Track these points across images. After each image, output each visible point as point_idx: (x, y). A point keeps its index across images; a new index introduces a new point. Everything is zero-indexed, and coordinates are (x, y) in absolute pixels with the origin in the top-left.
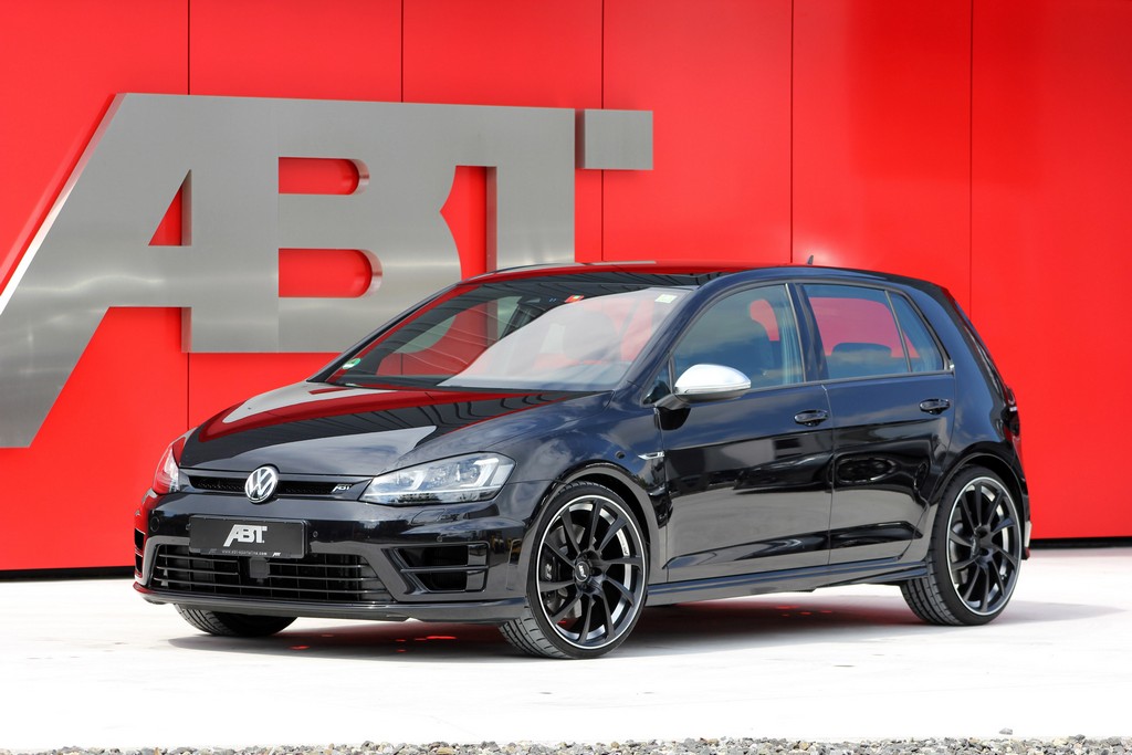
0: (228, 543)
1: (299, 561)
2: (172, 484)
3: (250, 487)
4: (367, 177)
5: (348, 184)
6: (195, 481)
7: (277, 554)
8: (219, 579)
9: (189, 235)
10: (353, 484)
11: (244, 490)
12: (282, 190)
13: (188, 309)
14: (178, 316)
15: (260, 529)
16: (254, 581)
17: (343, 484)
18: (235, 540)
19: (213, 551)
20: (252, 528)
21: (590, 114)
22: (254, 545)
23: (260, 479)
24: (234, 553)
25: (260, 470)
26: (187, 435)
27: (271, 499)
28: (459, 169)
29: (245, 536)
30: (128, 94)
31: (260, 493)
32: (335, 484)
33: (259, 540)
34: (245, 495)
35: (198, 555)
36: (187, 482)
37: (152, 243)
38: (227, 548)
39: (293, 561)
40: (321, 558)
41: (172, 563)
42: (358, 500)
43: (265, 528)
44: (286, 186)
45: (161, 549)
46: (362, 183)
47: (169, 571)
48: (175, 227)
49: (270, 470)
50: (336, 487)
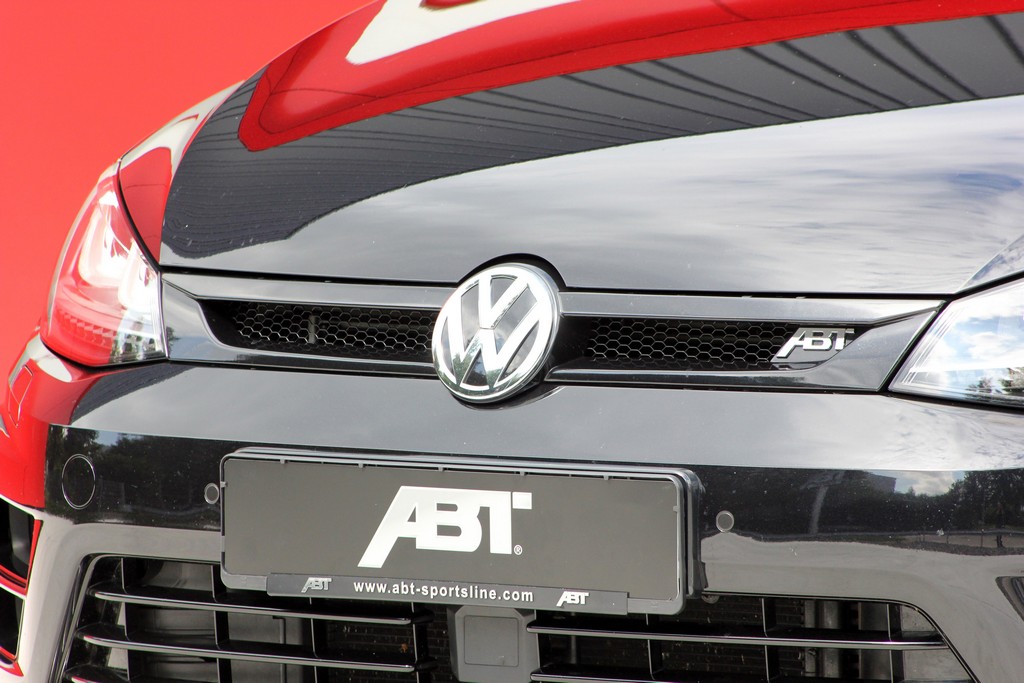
0: (375, 555)
1: (658, 623)
2: (123, 330)
3: (449, 340)
6: (224, 317)
7: (572, 599)
10: (860, 328)
11: (428, 356)
15: (503, 505)
17: (818, 327)
18: (405, 546)
19: (316, 585)
20: (469, 501)
22: (480, 564)
23: (490, 312)
24: (403, 591)
25: (484, 277)
26: (174, 137)
27: (537, 386)
29: (444, 530)
31: (492, 363)
32: (786, 330)
34: (432, 374)
35: (258, 598)
36: (196, 321)
38: (371, 575)
39: (634, 622)
40: (740, 610)
41: (141, 624)
42: (885, 391)
45: (103, 571)
47: (132, 654)
49: (526, 277)
50: (793, 341)
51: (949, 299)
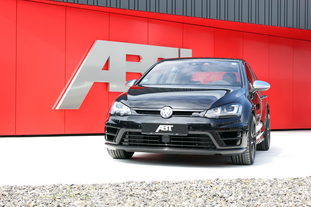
0: (157, 131)
3: (162, 113)
4: (142, 59)
5: (138, 60)
7: (177, 134)
8: (144, 142)
9: (109, 68)
11: (160, 114)
12: (126, 61)
13: (109, 83)
14: (107, 84)
16: (164, 143)
17: (196, 112)
18: (160, 130)
19: (151, 134)
21: (181, 49)
22: (168, 131)
24: (160, 134)
25: (165, 108)
27: (171, 117)
28: (158, 58)
30: (98, 40)
32: (193, 112)
33: (170, 130)
36: (135, 112)
37: (103, 70)
38: (157, 133)
42: (203, 117)
43: (172, 126)
44: (127, 60)
45: (126, 133)
46: (141, 60)
48: (106, 67)
49: (168, 108)
50: (194, 113)
51: (208, 110)
